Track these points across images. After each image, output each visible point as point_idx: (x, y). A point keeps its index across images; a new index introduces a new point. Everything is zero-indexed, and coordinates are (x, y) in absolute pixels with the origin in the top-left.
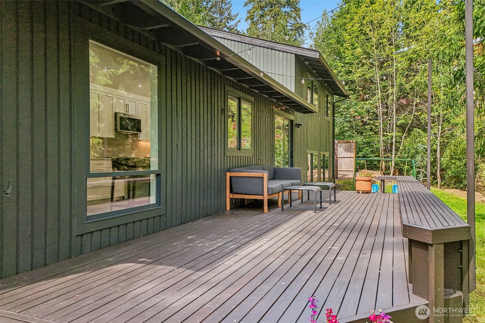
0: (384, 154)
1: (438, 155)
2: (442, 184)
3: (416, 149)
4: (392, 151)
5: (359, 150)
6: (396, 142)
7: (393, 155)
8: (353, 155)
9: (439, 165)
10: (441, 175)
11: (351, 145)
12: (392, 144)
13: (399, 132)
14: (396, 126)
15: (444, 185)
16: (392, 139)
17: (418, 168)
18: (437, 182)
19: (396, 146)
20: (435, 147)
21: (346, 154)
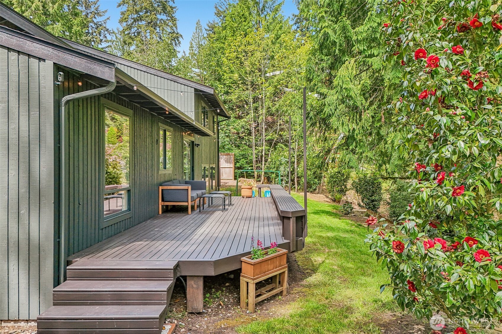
0: (256, 165)
1: (296, 166)
2: (299, 188)
3: (280, 161)
4: (262, 162)
5: (237, 161)
6: (265, 154)
7: (263, 165)
8: (232, 165)
9: (296, 174)
10: (298, 181)
11: (230, 157)
12: (262, 156)
13: (267, 146)
14: (266, 141)
15: (300, 189)
16: (262, 152)
17: (282, 176)
18: (295, 187)
19: (265, 158)
20: (293, 160)
21: (227, 164)
